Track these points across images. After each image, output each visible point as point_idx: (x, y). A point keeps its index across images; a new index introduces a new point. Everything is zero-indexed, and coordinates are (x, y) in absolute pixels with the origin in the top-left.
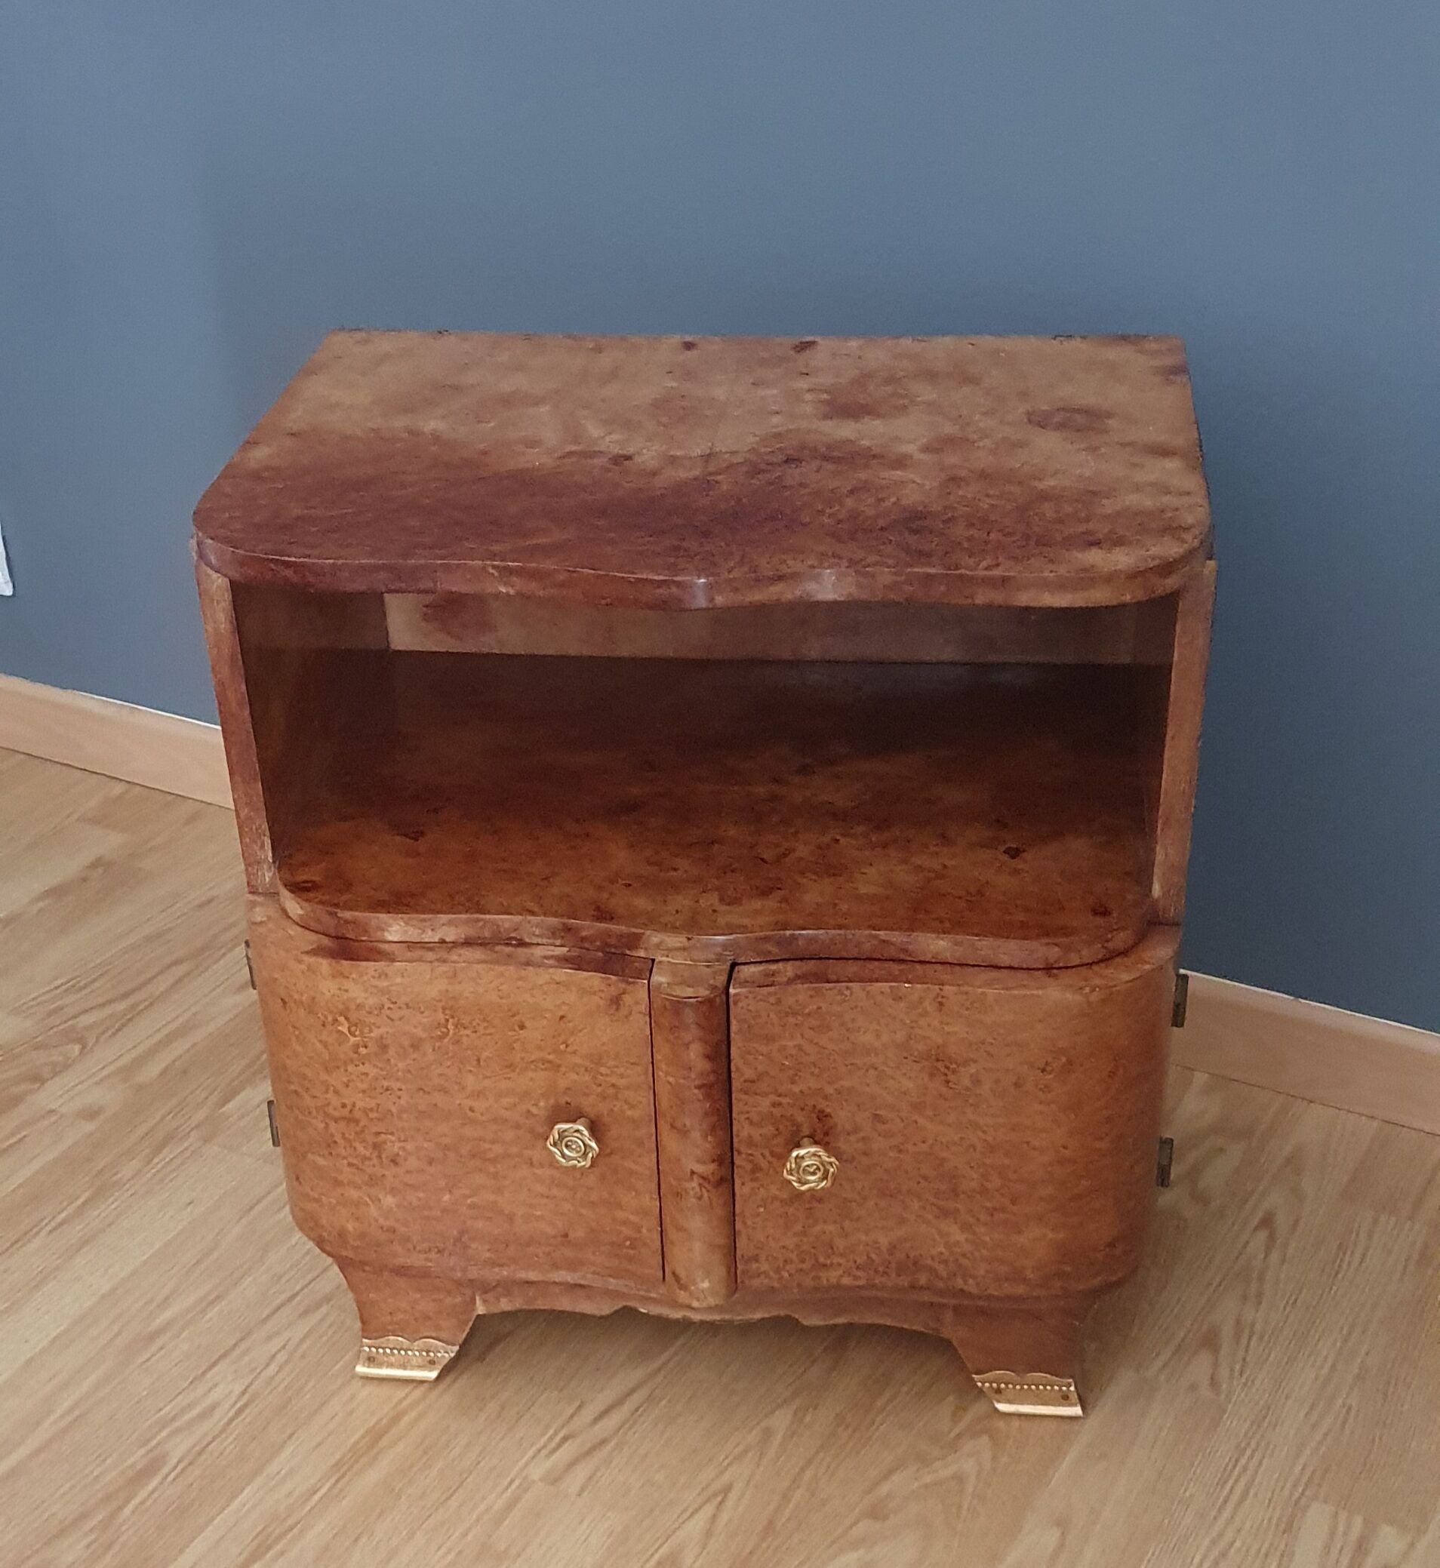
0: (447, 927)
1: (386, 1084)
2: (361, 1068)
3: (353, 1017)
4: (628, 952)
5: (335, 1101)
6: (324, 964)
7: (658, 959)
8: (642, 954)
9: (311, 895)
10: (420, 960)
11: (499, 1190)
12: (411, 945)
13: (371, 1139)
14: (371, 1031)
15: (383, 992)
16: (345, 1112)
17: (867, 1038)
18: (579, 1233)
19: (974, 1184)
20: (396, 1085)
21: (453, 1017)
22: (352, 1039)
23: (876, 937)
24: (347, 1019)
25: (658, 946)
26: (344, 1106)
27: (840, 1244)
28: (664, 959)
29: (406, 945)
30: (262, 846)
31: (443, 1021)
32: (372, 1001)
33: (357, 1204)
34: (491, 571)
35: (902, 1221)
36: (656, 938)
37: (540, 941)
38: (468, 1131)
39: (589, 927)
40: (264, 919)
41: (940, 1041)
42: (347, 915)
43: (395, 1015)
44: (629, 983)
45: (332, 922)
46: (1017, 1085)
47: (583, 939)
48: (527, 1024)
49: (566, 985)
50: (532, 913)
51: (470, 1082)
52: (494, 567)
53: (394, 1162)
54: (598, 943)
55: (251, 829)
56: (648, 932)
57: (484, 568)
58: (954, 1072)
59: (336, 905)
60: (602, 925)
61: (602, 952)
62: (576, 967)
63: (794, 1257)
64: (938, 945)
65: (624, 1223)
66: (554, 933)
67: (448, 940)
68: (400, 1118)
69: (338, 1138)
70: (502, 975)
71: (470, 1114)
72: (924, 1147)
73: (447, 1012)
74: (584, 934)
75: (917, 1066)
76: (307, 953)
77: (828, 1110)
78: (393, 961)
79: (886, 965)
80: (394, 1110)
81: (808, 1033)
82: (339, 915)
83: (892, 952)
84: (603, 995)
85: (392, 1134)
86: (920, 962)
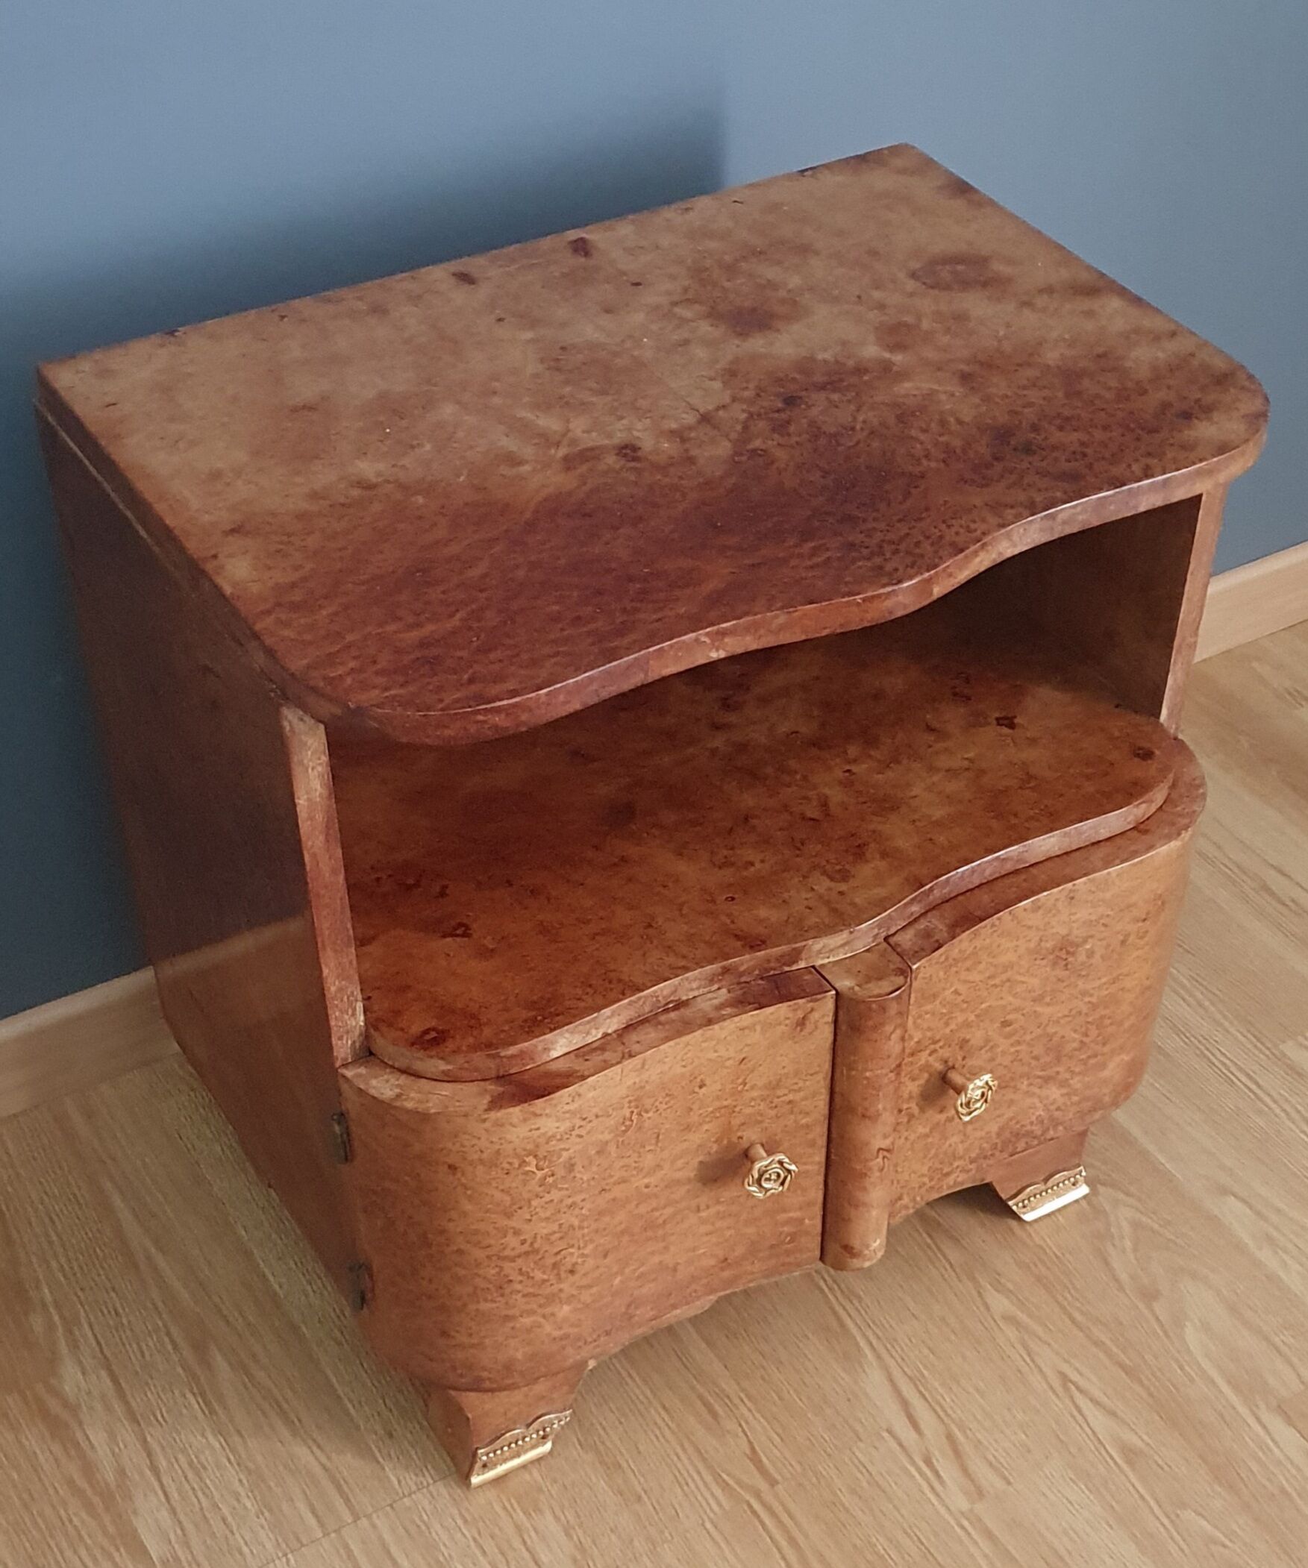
0: (610, 1019)
1: (570, 1201)
2: (548, 1197)
3: (541, 1153)
4: (787, 969)
5: (512, 1241)
6: (516, 1112)
7: (819, 962)
8: (802, 965)
9: (450, 1045)
10: (606, 1065)
11: (666, 1248)
12: (581, 1052)
13: (550, 1261)
14: (559, 1157)
15: (573, 1113)
16: (526, 1247)
17: (1010, 957)
18: (740, 1251)
19: (1075, 1045)
20: (578, 1198)
21: (637, 1107)
22: (539, 1174)
23: (997, 858)
24: (535, 1156)
25: (819, 952)
26: (523, 1242)
27: (961, 1149)
28: (826, 961)
29: (572, 1055)
30: (354, 1014)
31: (628, 1115)
32: (565, 1126)
33: (529, 1331)
34: (703, 639)
35: (1012, 1102)
36: (818, 945)
37: (696, 993)
38: (643, 1209)
39: (746, 961)
40: (398, 1091)
41: (1064, 931)
42: (512, 1050)
43: (583, 1132)
44: (817, 1000)
45: (492, 1064)
46: (1123, 942)
47: (741, 974)
48: (707, 1082)
49: (751, 1028)
50: (687, 969)
51: (649, 1160)
52: (707, 634)
53: (572, 1272)
54: (757, 972)
55: (342, 1000)
56: (810, 942)
57: (697, 640)
58: (1073, 954)
59: (489, 1045)
60: (763, 952)
61: (762, 979)
62: (756, 1005)
63: (926, 1180)
64: (1046, 844)
65: (789, 1221)
66: (712, 981)
67: (610, 1031)
68: (581, 1228)
69: (515, 1276)
70: (688, 1044)
71: (646, 1190)
72: (1039, 1031)
73: (633, 1104)
74: (742, 969)
75: (1044, 962)
76: (488, 1110)
77: (968, 1037)
78: (584, 1078)
79: (1007, 881)
80: (576, 1223)
81: (964, 975)
82: (502, 1054)
83: (1009, 867)
84: (787, 1022)
85: (573, 1246)
86: (1032, 866)
